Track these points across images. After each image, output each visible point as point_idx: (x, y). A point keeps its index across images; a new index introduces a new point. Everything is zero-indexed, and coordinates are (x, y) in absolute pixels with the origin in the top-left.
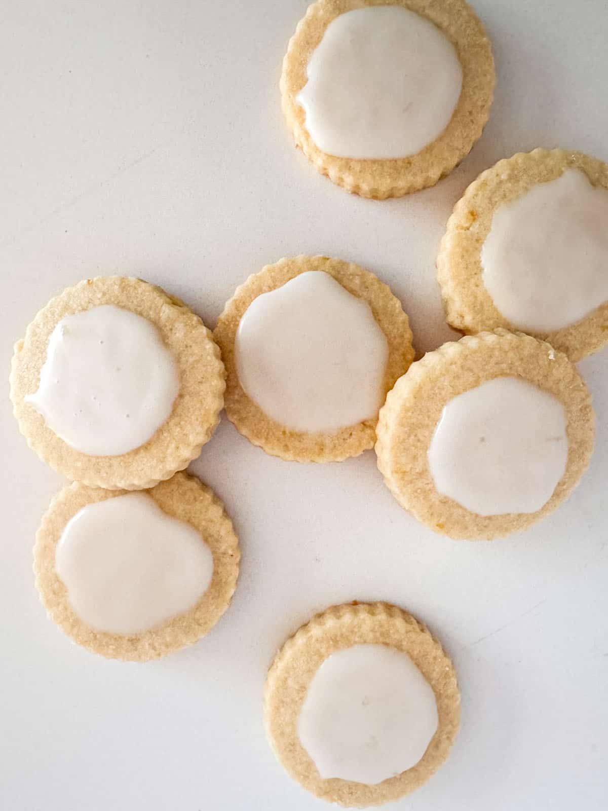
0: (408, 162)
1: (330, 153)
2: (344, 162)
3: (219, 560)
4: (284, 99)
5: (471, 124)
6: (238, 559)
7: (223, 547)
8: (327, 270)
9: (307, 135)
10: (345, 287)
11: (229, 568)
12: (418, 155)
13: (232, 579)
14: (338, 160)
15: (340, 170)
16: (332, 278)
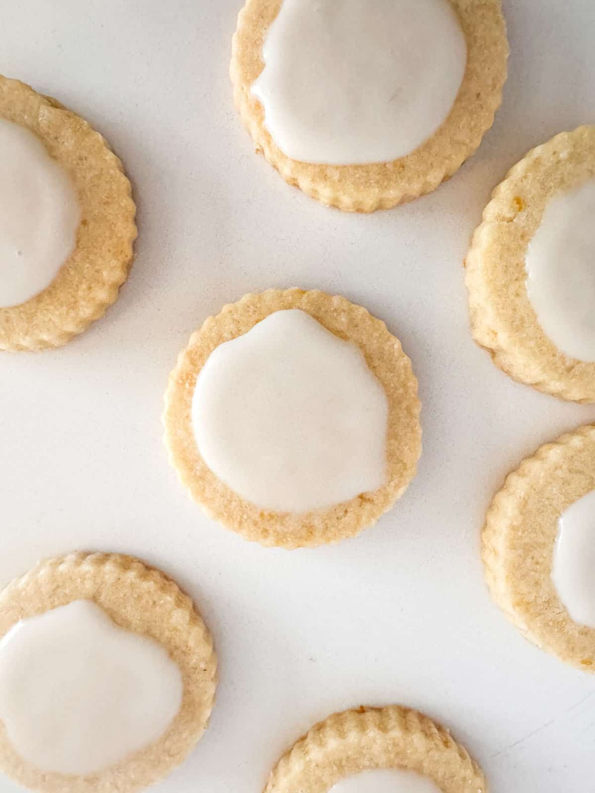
0: (401, 165)
1: (299, 159)
2: (317, 170)
3: (189, 677)
4: (236, 91)
5: (480, 109)
6: (213, 673)
7: (193, 660)
8: (304, 308)
9: (267, 135)
10: (328, 328)
11: (201, 685)
12: (413, 154)
13: (207, 697)
14: (310, 167)
15: (313, 180)
16: (311, 317)
